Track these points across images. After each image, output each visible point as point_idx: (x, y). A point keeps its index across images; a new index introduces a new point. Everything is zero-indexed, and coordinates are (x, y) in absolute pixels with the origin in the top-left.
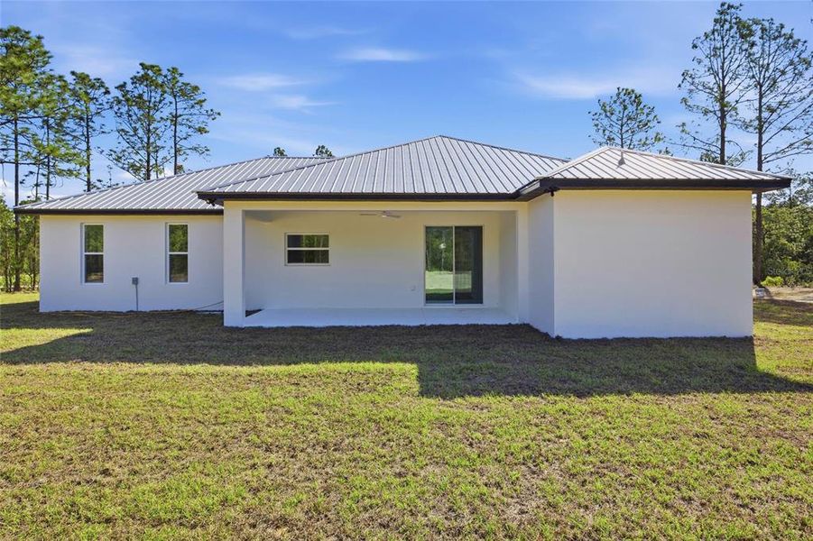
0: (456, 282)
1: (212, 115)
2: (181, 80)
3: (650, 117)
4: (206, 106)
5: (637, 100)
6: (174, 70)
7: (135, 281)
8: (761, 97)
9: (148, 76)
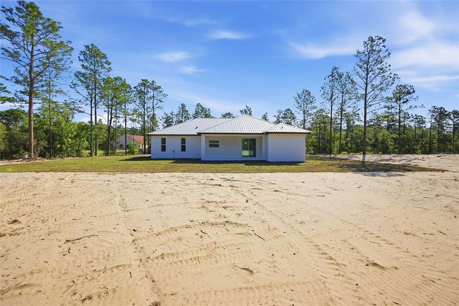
0: (249, 153)
1: (165, 96)
2: (155, 84)
3: (313, 100)
4: (163, 93)
5: (309, 94)
6: (153, 81)
7: (174, 151)
8: (343, 96)
9: (144, 83)
